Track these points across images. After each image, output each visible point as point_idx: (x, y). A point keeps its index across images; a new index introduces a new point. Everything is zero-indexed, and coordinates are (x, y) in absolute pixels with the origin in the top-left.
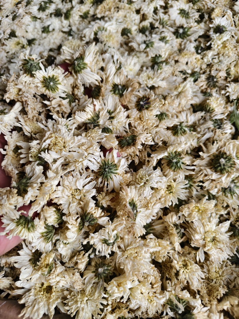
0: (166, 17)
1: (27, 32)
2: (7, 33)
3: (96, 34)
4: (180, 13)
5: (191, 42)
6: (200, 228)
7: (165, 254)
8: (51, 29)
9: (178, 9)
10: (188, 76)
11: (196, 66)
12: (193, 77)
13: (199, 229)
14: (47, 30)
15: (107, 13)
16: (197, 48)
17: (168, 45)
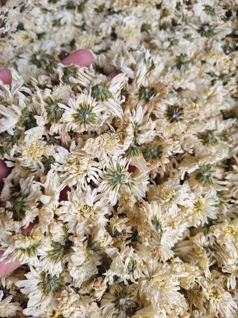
0: (190, 13)
1: (36, 25)
2: (15, 26)
3: (113, 29)
4: (205, 10)
5: (217, 41)
6: (234, 252)
7: (192, 280)
8: (62, 22)
9: (202, 5)
10: (217, 78)
11: (225, 67)
12: (222, 80)
13: (233, 254)
14: (58, 23)
15: (125, 7)
16: (225, 48)
17: (193, 43)
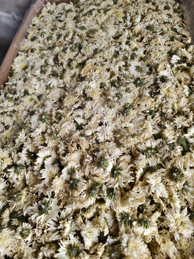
0: (127, 73)
1: (35, 89)
2: (22, 92)
3: (84, 91)
4: (136, 69)
5: (146, 89)
7: (149, 237)
8: (51, 86)
9: (134, 67)
10: (148, 114)
11: (152, 106)
12: (151, 115)
14: (49, 87)
15: (88, 73)
16: (150, 93)
17: (131, 93)
